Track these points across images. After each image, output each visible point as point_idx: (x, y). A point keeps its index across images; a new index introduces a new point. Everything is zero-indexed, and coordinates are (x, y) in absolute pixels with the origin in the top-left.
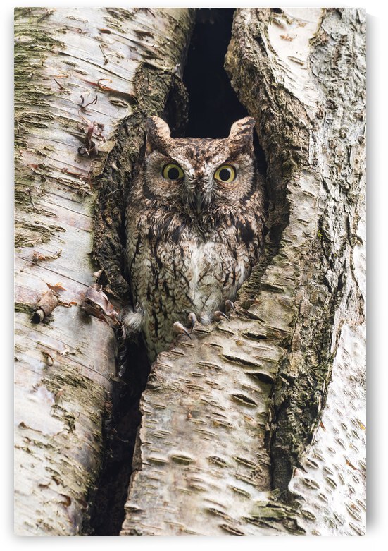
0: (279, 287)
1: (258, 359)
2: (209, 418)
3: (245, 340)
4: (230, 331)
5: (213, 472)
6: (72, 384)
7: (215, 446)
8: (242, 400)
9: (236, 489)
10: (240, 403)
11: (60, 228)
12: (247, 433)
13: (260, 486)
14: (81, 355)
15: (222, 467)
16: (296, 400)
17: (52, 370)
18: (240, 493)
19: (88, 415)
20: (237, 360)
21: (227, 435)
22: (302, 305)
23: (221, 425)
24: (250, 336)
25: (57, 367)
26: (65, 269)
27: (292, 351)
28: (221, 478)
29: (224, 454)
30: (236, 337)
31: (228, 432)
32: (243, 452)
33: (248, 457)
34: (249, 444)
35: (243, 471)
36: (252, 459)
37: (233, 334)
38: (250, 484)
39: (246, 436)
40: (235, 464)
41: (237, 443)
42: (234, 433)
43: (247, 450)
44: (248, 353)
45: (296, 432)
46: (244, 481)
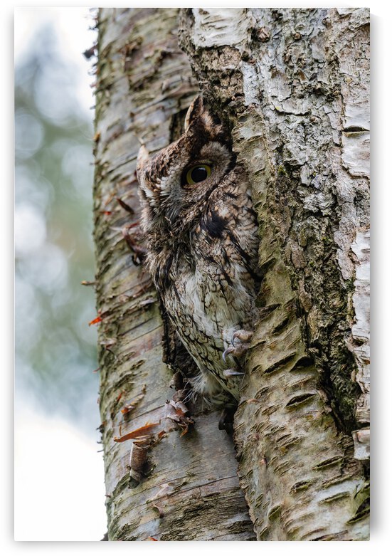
0: (272, 258)
1: (291, 348)
2: (276, 449)
3: (277, 339)
4: (261, 341)
5: (300, 502)
6: (193, 517)
7: (293, 474)
8: (296, 404)
9: (328, 501)
10: (297, 408)
11: (139, 362)
12: (319, 431)
13: (357, 473)
14: (194, 478)
15: (306, 489)
16: (336, 359)
17: (168, 519)
18: (337, 500)
19: (227, 531)
20: (277, 365)
21: (299, 451)
22: (293, 258)
23: (287, 447)
24: (279, 330)
25: (172, 512)
26: (154, 401)
27: (308, 313)
28: (309, 502)
29: (304, 473)
30: (269, 342)
31: (299, 448)
32: (323, 455)
33: (329, 456)
34: (325, 441)
35: (331, 475)
36: (336, 454)
37: (264, 342)
38: (344, 481)
39: (318, 436)
40: (319, 475)
41: (312, 451)
42: (305, 444)
43: (327, 449)
44: (283, 349)
45: (347, 393)
46: (335, 484)
